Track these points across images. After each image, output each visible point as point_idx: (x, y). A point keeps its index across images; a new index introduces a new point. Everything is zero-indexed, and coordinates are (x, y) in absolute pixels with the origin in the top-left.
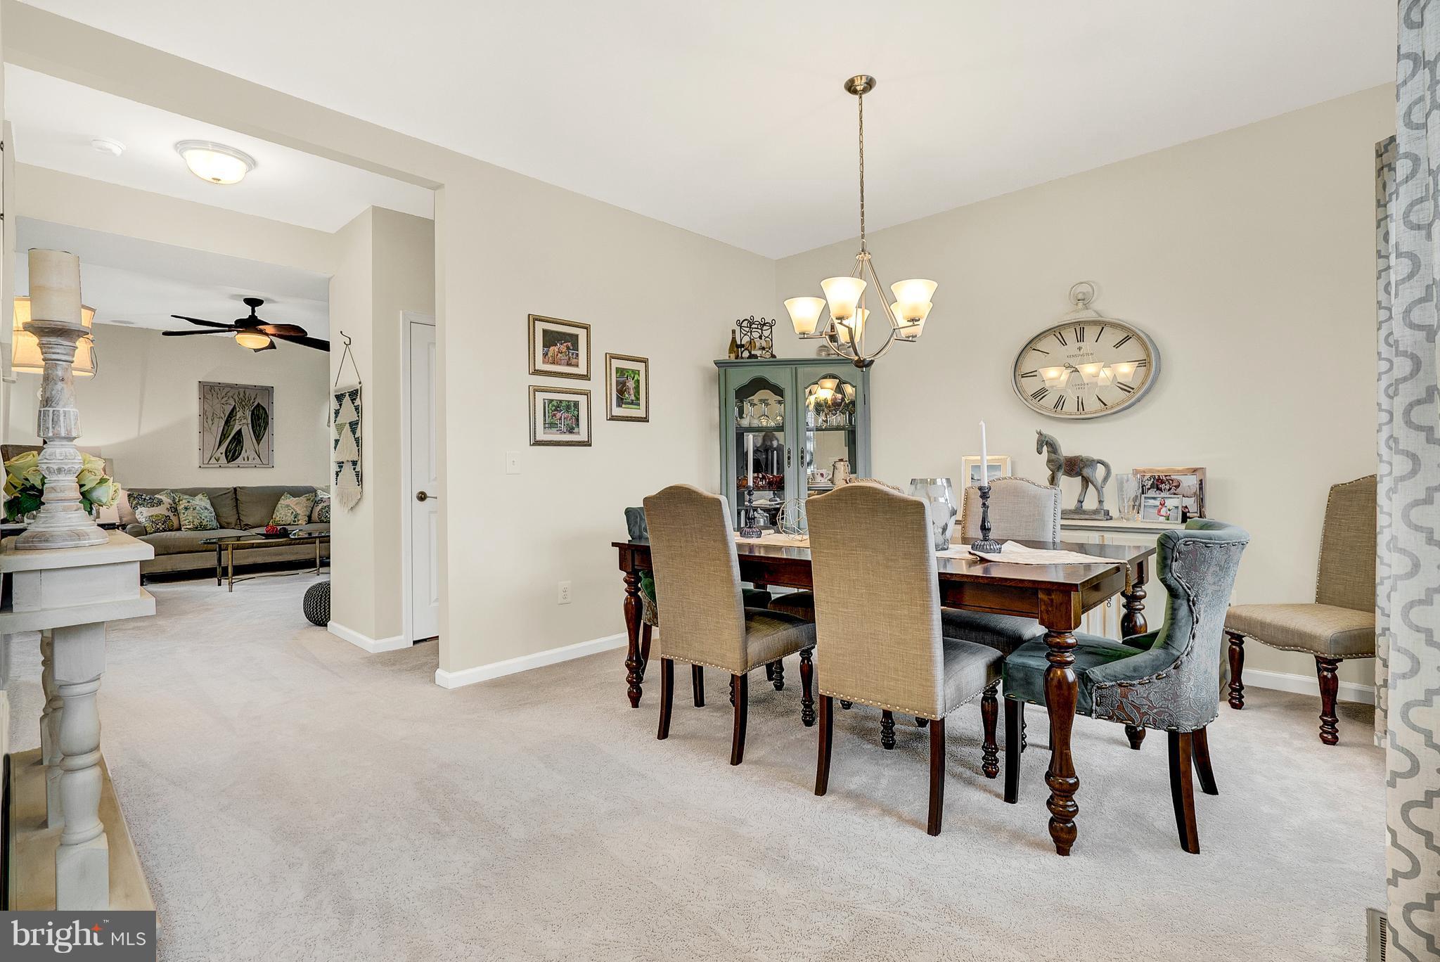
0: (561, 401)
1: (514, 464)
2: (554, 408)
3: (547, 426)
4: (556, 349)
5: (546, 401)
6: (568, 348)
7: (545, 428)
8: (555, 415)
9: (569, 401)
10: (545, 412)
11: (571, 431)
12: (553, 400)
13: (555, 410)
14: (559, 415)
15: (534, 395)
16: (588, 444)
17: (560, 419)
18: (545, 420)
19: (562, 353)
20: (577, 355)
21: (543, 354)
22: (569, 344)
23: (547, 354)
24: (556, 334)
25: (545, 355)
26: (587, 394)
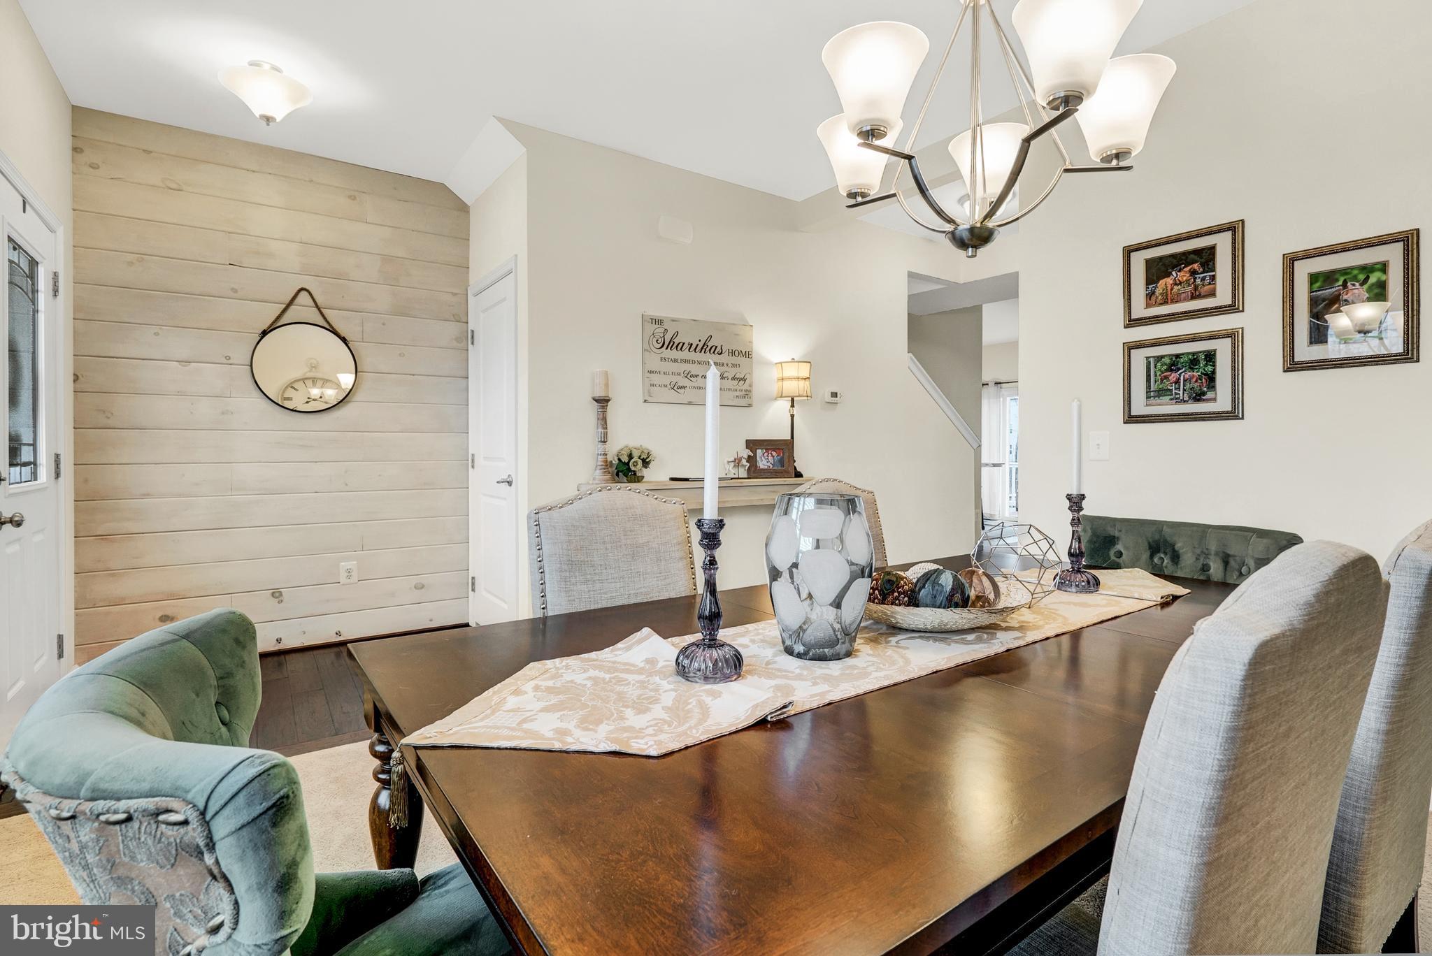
0: (1178, 356)
1: (1098, 448)
2: (1165, 367)
3: (1152, 394)
4: (1169, 281)
5: (1151, 360)
6: (1193, 273)
7: (1148, 397)
8: (1166, 377)
9: (1193, 354)
10: (1148, 376)
11: (1198, 397)
12: (1162, 357)
13: (1166, 371)
14: (1173, 377)
15: (1129, 356)
16: (1234, 414)
17: (1177, 382)
18: (1149, 387)
19: (1180, 283)
20: (1213, 278)
21: (1147, 295)
22: (1196, 266)
23: (1153, 293)
24: (1170, 259)
25: (1150, 295)
26: (1233, 336)
